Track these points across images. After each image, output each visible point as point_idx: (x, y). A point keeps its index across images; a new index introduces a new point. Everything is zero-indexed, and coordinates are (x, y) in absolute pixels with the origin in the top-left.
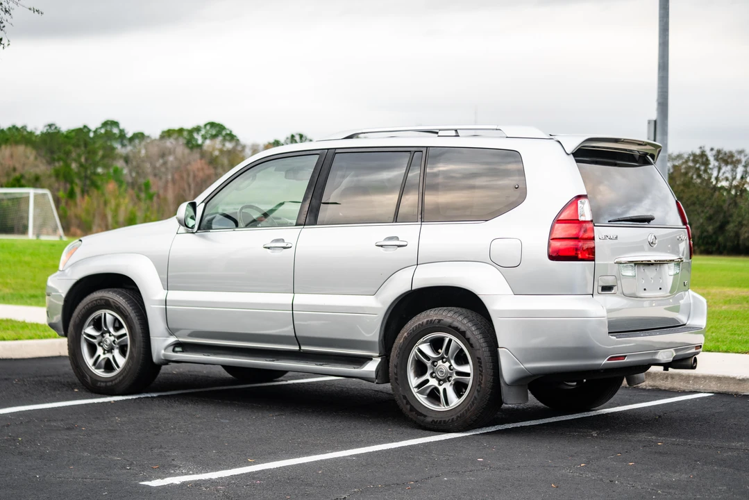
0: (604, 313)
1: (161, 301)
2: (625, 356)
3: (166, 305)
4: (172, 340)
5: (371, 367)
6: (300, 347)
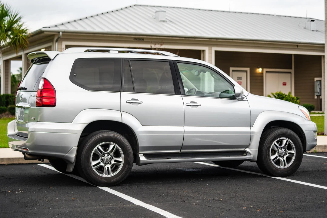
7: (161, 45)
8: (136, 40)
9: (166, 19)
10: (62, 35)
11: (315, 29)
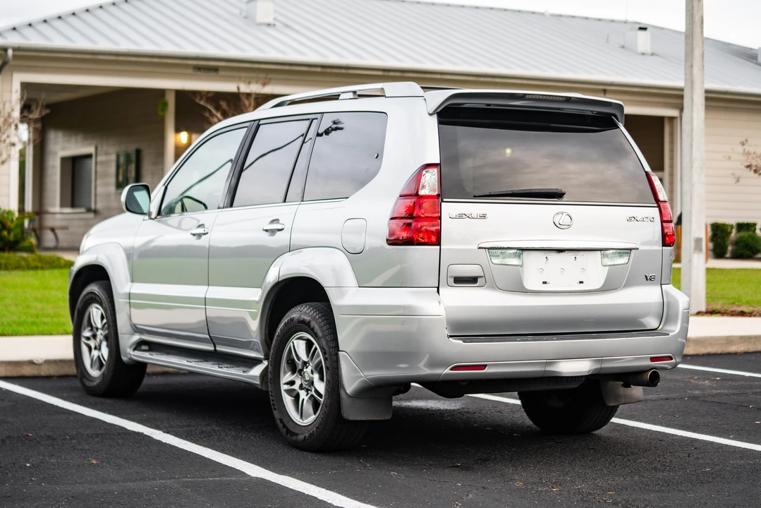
0: (443, 313)
1: (126, 294)
2: (485, 366)
3: (130, 299)
4: (136, 337)
5: (257, 371)
6: (215, 347)
7: (264, 84)
8: (199, 73)
9: (275, 19)
10: (15, 57)
11: (649, 50)
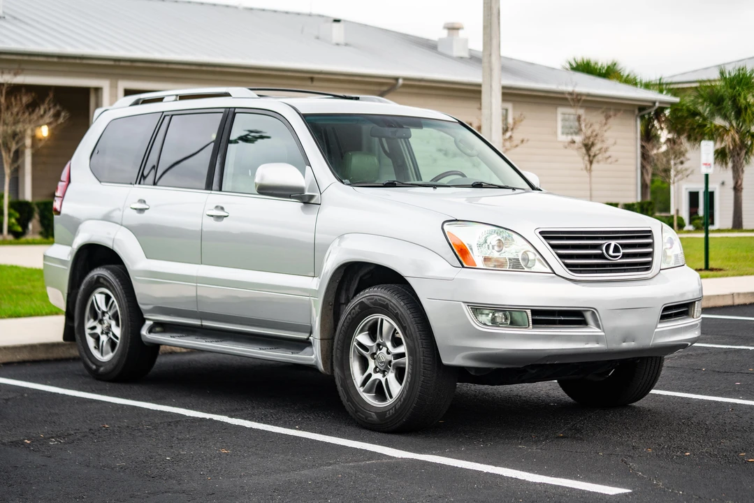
9: (4, 12)
11: (342, 41)
